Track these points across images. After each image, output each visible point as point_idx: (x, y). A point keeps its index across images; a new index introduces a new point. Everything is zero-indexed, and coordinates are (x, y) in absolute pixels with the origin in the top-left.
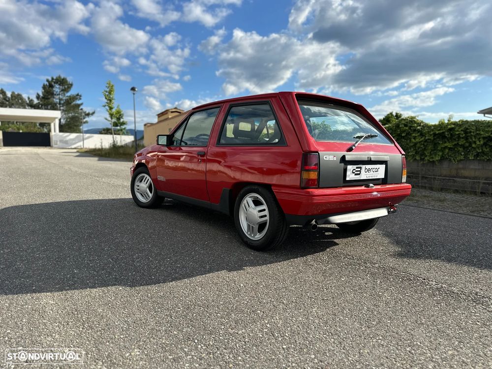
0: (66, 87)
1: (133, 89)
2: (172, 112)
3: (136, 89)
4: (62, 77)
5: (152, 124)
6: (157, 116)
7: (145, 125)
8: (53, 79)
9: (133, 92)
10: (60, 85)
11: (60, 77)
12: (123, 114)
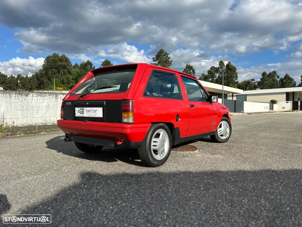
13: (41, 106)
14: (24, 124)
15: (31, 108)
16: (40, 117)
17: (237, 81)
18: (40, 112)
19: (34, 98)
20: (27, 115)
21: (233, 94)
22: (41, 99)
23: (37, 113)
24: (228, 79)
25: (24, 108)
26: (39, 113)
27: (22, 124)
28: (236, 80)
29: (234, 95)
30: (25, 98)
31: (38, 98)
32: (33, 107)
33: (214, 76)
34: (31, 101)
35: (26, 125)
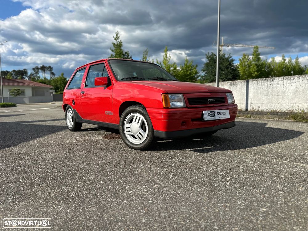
13: (287, 91)
14: (268, 109)
15: (276, 93)
16: (285, 103)
18: (286, 97)
19: (280, 82)
20: (271, 100)
22: (288, 83)
23: (283, 98)
25: (269, 93)
26: (284, 98)
27: (266, 109)
30: (271, 84)
31: (285, 81)
32: (278, 92)
34: (276, 86)
35: (270, 110)
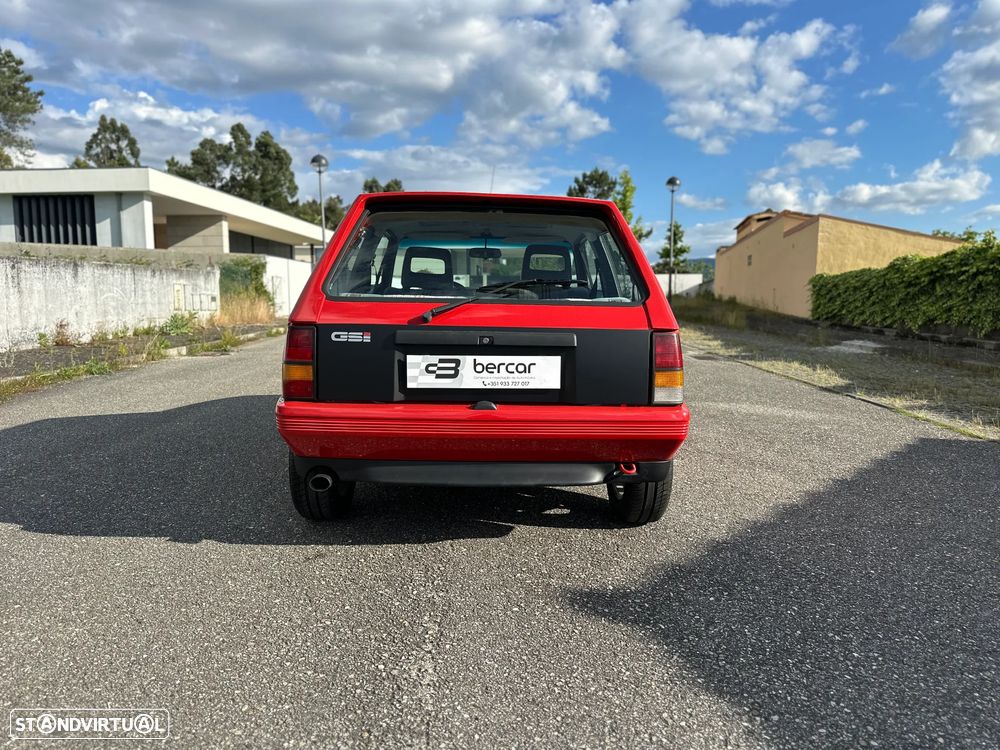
0: (606, 188)
1: (672, 182)
2: (759, 220)
3: (678, 182)
4: (600, 172)
5: (728, 248)
6: (736, 231)
7: (718, 251)
8: (584, 176)
9: (670, 187)
10: (595, 186)
11: (596, 171)
12: (682, 232)
17: (295, 199)
21: (312, 245)
24: (264, 191)
28: (292, 196)
29: (315, 247)
33: (216, 175)
